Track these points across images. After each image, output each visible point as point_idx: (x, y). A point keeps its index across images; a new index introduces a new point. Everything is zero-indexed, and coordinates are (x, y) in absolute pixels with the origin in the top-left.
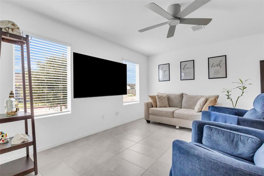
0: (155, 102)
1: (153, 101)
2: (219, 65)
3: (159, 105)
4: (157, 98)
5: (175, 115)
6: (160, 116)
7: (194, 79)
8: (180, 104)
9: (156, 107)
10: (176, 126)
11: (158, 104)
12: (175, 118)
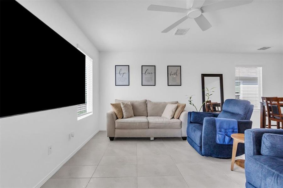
0: (121, 111)
1: (118, 111)
2: (175, 74)
3: (126, 115)
4: (122, 106)
5: (150, 126)
6: (132, 129)
7: (155, 85)
8: (145, 113)
9: (123, 118)
10: (150, 138)
11: (124, 114)
12: (150, 128)
